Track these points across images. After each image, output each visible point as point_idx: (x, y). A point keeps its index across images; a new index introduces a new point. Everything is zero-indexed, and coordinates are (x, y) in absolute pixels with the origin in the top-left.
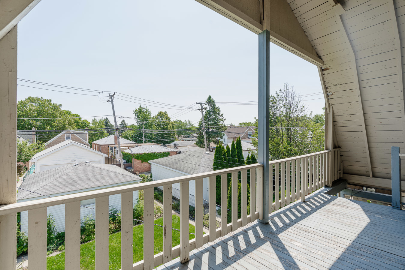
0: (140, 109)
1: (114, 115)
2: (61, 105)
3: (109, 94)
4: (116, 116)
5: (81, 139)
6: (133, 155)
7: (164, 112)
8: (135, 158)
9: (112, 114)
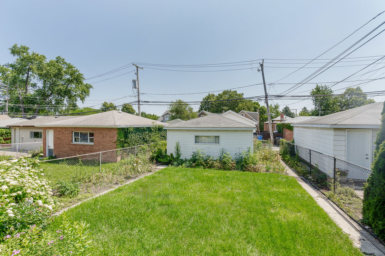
0: (318, 89)
1: (264, 83)
2: (243, 94)
3: (260, 63)
4: (266, 84)
5: (252, 118)
6: (284, 124)
7: (355, 87)
8: (287, 128)
9: (262, 82)
